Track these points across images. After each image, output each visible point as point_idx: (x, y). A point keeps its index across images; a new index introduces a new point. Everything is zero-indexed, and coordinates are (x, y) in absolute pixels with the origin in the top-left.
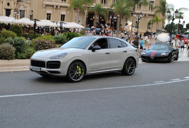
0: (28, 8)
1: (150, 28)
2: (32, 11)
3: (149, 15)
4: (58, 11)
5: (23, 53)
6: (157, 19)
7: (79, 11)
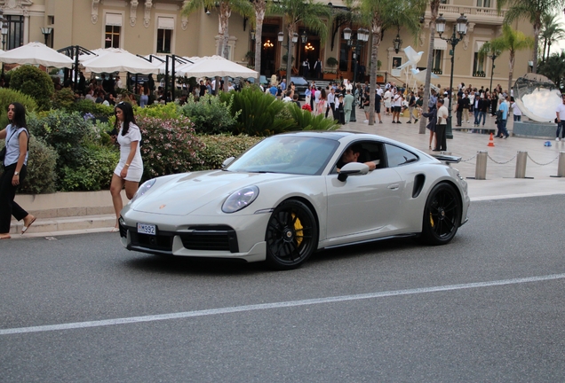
0: (38, 8)
1: (482, 74)
2: (52, 19)
3: (479, 26)
4: (147, 16)
5: (83, 168)
6: (511, 40)
7: (228, 14)
